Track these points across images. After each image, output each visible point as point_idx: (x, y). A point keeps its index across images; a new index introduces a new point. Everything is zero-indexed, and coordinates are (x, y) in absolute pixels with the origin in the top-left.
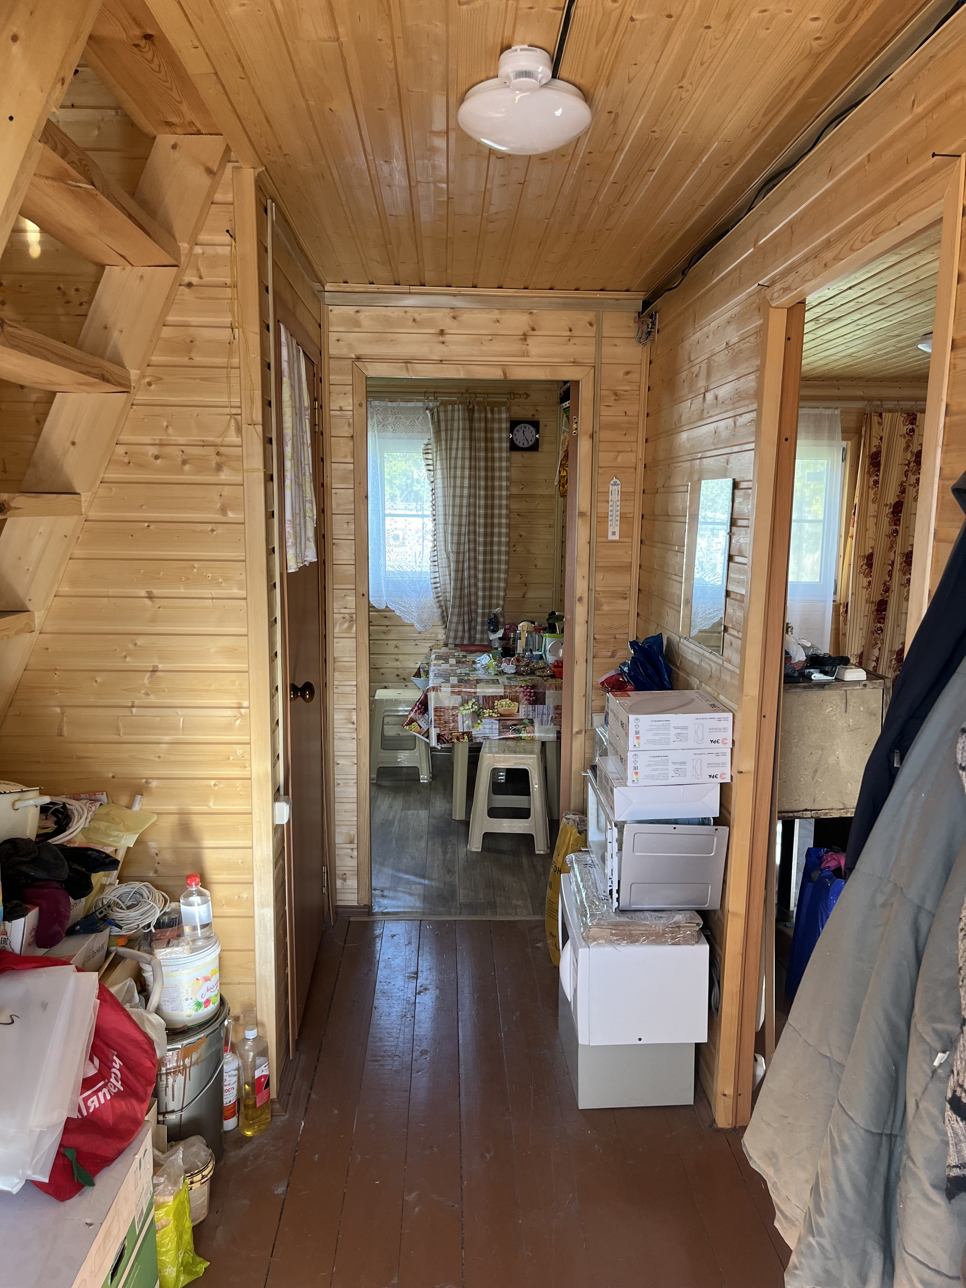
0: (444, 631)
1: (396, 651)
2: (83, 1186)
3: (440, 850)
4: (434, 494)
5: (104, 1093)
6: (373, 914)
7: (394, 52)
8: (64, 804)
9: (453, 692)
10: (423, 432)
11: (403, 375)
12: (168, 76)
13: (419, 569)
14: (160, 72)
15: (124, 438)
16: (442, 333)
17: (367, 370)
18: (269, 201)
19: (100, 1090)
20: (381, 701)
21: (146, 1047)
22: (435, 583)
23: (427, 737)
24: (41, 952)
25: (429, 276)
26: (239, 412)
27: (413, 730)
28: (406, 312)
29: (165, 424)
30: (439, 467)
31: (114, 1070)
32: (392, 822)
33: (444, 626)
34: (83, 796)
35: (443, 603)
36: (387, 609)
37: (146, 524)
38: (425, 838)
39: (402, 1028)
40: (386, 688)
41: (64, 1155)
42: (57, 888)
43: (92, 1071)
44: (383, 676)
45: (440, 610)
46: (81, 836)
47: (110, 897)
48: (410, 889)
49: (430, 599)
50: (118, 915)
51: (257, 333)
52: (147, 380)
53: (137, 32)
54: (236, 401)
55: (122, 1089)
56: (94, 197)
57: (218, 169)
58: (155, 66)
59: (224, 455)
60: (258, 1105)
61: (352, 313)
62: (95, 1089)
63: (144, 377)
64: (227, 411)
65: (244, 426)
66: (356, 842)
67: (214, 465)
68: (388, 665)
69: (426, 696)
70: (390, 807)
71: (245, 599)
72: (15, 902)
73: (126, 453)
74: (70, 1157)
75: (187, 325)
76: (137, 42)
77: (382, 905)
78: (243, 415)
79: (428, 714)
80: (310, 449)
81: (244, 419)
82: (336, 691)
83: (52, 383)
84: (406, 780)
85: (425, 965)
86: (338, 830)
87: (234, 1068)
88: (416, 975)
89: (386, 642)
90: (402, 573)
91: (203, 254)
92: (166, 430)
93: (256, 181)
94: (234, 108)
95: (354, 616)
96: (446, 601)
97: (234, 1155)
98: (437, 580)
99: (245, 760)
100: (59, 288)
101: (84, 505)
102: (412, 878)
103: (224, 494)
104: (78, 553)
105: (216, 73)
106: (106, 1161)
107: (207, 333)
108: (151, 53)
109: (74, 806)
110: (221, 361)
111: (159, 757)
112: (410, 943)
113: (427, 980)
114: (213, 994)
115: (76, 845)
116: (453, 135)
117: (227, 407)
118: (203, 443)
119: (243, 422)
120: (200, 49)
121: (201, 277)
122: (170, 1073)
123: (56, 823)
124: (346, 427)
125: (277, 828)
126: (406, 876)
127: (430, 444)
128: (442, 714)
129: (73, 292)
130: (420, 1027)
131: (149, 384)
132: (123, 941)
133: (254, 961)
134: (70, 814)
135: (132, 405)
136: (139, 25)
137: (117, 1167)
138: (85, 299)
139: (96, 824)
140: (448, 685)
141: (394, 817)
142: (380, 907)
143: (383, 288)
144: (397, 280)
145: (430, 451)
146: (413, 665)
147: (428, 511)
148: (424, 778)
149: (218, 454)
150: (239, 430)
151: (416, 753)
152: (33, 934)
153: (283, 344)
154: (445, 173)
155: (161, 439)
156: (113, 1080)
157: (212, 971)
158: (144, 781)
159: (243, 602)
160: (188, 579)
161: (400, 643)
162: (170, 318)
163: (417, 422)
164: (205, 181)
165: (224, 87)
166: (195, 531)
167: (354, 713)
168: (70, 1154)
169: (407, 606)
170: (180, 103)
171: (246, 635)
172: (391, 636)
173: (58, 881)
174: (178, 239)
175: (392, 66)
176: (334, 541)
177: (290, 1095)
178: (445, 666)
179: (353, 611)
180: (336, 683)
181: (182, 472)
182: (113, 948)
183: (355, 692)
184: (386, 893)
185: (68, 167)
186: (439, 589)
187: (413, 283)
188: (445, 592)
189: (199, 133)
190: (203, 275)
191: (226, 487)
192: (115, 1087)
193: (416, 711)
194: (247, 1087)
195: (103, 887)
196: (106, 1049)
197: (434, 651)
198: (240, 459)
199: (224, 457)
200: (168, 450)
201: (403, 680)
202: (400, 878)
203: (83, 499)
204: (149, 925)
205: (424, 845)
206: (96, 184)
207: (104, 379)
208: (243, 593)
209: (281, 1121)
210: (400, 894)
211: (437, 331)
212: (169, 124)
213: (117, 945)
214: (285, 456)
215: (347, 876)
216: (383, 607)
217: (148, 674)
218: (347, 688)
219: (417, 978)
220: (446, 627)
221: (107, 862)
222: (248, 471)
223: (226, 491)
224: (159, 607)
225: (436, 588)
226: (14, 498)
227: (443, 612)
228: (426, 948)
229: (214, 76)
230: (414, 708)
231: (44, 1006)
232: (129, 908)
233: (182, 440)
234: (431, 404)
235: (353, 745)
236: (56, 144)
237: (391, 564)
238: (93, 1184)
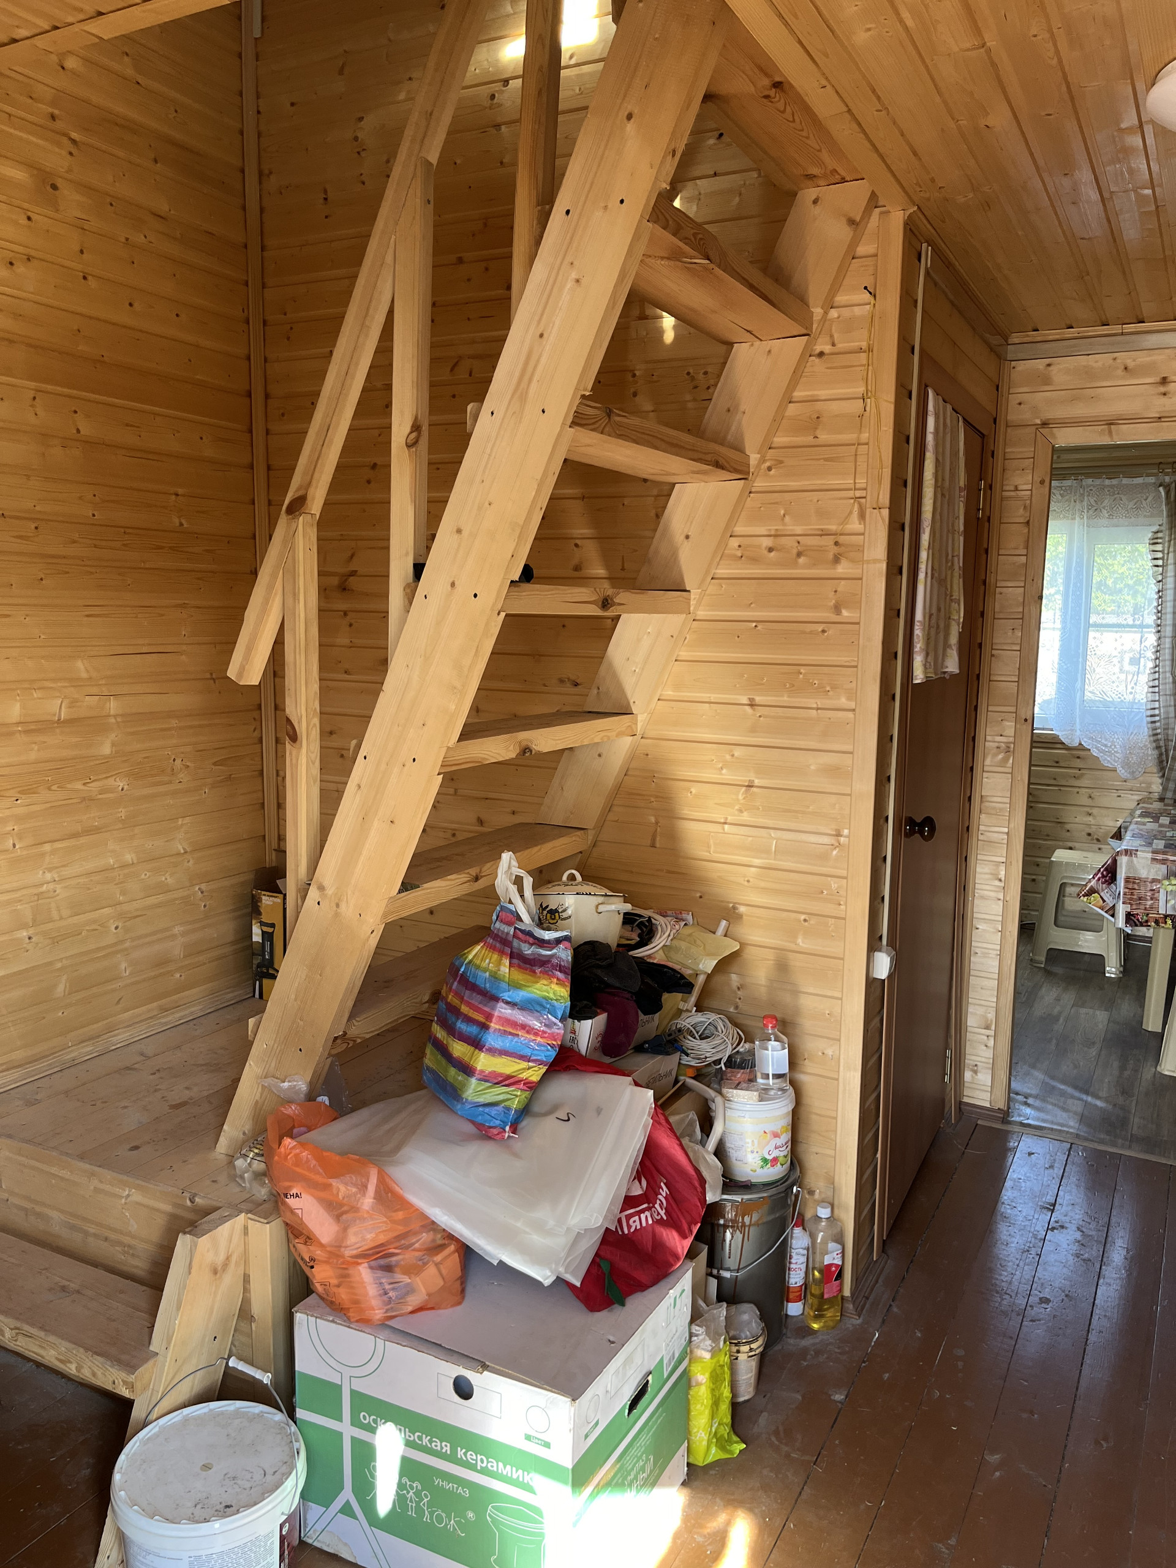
0: (1160, 781)
1: (1088, 802)
2: (614, 1304)
3: (1116, 1064)
4: (1160, 597)
5: (646, 1217)
6: (1009, 1123)
7: (1055, 45)
8: (650, 917)
9: (1153, 859)
10: (1151, 516)
11: (1106, 440)
12: (803, 124)
13: (1130, 698)
14: (794, 121)
15: (739, 529)
16: (1164, 381)
17: (1053, 436)
18: (924, 245)
19: (643, 1211)
20: (1060, 863)
21: (697, 1184)
22: (1152, 716)
23: (1113, 916)
24: (607, 1060)
25: (1147, 309)
26: (864, 495)
27: (1093, 905)
28: (1115, 359)
29: (782, 512)
30: (1171, 561)
31: (660, 1197)
32: (1056, 1019)
33: (1161, 774)
34: (669, 913)
35: (1162, 743)
36: (1080, 747)
37: (754, 624)
38: (1098, 1046)
39: (1021, 1264)
40: (1071, 848)
41: (599, 1266)
42: (628, 999)
43: (637, 1191)
44: (1068, 834)
45: (1156, 752)
46: (661, 952)
47: (684, 1023)
48: (1065, 1103)
49: (1142, 735)
50: (690, 1043)
51: (890, 402)
52: (768, 464)
53: (766, 82)
54: (861, 482)
55: (665, 1218)
56: (711, 271)
57: (862, 218)
58: (788, 114)
59: (842, 545)
60: (826, 1296)
61: (1041, 367)
62: (638, 1209)
63: (764, 461)
64: (851, 494)
65: (868, 511)
66: (993, 1027)
67: (831, 556)
68: (1077, 820)
69: (1115, 861)
70: (1058, 999)
71: (854, 710)
72: (585, 1002)
73: (740, 546)
74: (604, 1269)
75: (814, 400)
76: (766, 93)
77: (1026, 1114)
78: (868, 498)
79: (1116, 885)
80: (962, 539)
81: (868, 503)
82: (981, 837)
83: (668, 474)
84: (1086, 970)
85: (1067, 1197)
86: (971, 1009)
87: (803, 1246)
88: (1052, 1207)
89: (1077, 790)
90: (1105, 703)
91: (839, 317)
92: (783, 520)
93: (906, 224)
94: (874, 145)
95: (1012, 746)
96: (1167, 740)
97: (792, 1343)
98: (1157, 712)
99: (840, 896)
100: (688, 373)
101: (693, 602)
102: (1070, 1090)
103: (839, 589)
104: (684, 654)
105: (849, 111)
106: (642, 1287)
107: (835, 407)
108: (782, 101)
109: (659, 920)
110: (849, 437)
111: (748, 881)
112: (1051, 1167)
113: (1066, 1216)
114: (782, 1154)
115: (655, 962)
116: (1148, 129)
117: (851, 490)
118: (820, 533)
119: (868, 506)
120: (829, 87)
121: (833, 345)
122: (728, 1227)
123: (639, 936)
124: (1021, 511)
125: (872, 984)
126: (1062, 1087)
127: (1161, 532)
128: (1136, 886)
129: (701, 376)
130: (1045, 1270)
131: (769, 469)
132: (691, 1072)
133: (836, 1131)
134: (654, 929)
135: (750, 492)
136: (766, 75)
137: (651, 1294)
138: (712, 382)
139: (675, 942)
140: (1150, 849)
141: (1060, 1013)
142: (1020, 1116)
143: (1084, 332)
144: (1140, 317)
145: (1160, 541)
146: (1111, 823)
147: (1150, 619)
148: (1112, 970)
149: (836, 543)
150: (862, 516)
151: (1102, 936)
152: (600, 1039)
153: (930, 413)
154: (1147, 177)
155: (777, 530)
156: (657, 1206)
157: (782, 1127)
158: (731, 905)
159: (850, 715)
160: (793, 686)
161: (1096, 793)
162: (798, 394)
163: (1144, 502)
164: (844, 233)
165: (859, 125)
166: (804, 632)
167: (1002, 868)
168: (605, 1267)
169: (1109, 744)
170: (820, 151)
171: (851, 753)
172: (1085, 782)
173: (629, 992)
174: (810, 306)
175: (1055, 62)
176: (994, 652)
177: (867, 1298)
178: (1151, 826)
179: (1012, 739)
180: (981, 828)
181: (795, 565)
182: (682, 1078)
183: (1005, 841)
184: (1030, 1101)
185: (681, 244)
186: (1158, 724)
187: (1125, 322)
188: (1168, 729)
189: (843, 181)
190: (836, 342)
191: (843, 582)
192: (659, 1214)
193: (1099, 879)
194: (816, 1273)
195: (679, 1012)
196: (655, 1172)
197: (1141, 805)
198: (860, 549)
199: (843, 548)
200: (784, 541)
201: (1095, 840)
202: (1054, 1087)
203: (692, 597)
204: (718, 1062)
205: (1094, 1053)
206: (712, 257)
207: (718, 465)
208: (852, 705)
209: (853, 1325)
210: (1050, 1107)
211: (1158, 379)
212: (811, 177)
213: (685, 1075)
214: (921, 545)
215: (979, 1068)
216: (1076, 744)
217: (744, 789)
218: (996, 835)
219: (1053, 1211)
220: (1163, 776)
221: (679, 982)
222: (868, 562)
223: (842, 586)
224: (760, 716)
225: (1153, 722)
226: (618, 593)
227: (1161, 754)
228: (1072, 1178)
229: (847, 115)
230: (1096, 874)
231: (599, 1111)
232: (702, 1038)
233: (799, 530)
234: (1167, 479)
235: (998, 908)
236: (667, 221)
237: (1091, 689)
238: (623, 1305)
